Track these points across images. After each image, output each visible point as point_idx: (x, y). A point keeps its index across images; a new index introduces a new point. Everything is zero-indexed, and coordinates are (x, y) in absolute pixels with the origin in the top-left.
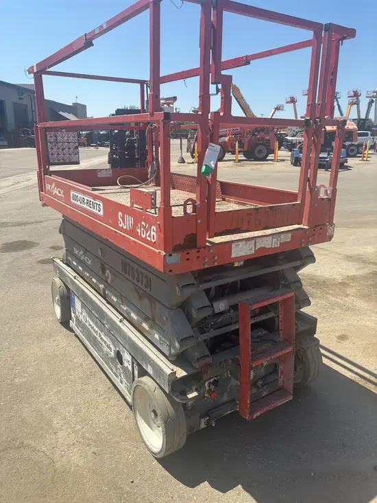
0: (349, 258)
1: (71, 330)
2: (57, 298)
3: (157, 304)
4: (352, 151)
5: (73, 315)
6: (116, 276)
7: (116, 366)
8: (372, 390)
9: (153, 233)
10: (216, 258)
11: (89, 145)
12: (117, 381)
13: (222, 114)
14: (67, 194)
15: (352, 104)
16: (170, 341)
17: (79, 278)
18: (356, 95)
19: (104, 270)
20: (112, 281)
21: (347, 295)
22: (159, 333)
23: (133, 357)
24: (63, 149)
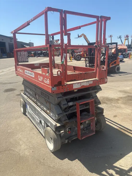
0: (120, 91)
1: (26, 116)
2: (22, 106)
3: (51, 104)
4: (126, 56)
5: (27, 111)
6: (39, 96)
7: (40, 125)
8: (123, 132)
9: (48, 81)
10: (68, 89)
11: (35, 57)
12: (40, 130)
13: (68, 44)
14: (24, 71)
15: (126, 40)
16: (55, 115)
17: (28, 98)
18: (127, 36)
19: (36, 95)
20: (38, 98)
21: (118, 103)
22: (52, 113)
23: (45, 122)
24: (23, 57)
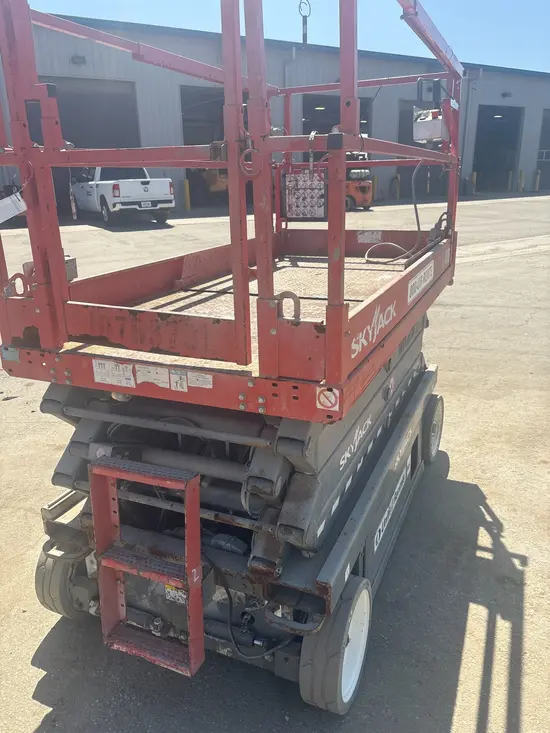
13: (42, 150)
24: (304, 199)
